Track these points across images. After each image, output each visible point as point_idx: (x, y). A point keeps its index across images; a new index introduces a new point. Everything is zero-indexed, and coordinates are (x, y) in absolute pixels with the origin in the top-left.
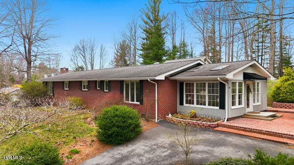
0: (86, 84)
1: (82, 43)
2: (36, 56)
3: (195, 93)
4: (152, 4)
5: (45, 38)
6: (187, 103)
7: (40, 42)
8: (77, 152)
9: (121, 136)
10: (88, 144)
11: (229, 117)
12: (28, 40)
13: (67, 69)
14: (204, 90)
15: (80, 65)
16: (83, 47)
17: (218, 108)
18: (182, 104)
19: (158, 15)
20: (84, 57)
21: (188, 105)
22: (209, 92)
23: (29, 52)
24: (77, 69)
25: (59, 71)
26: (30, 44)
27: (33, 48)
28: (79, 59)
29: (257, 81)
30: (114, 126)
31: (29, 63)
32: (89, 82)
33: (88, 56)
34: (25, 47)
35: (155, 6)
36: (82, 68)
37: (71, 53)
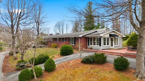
0: (58, 39)
1: (59, 23)
2: (40, 29)
3: (93, 42)
4: (89, 5)
5: (44, 22)
6: (90, 45)
7: (42, 24)
8: (54, 57)
9: (66, 53)
10: (57, 55)
11: (102, 49)
12: (38, 23)
13: (52, 34)
14: (95, 40)
15: (57, 33)
16: (59, 25)
17: (99, 46)
18: (89, 45)
19: (91, 10)
20: (59, 29)
21: (91, 45)
22: (97, 41)
23: (38, 28)
24: (56, 34)
25: (49, 35)
26: (39, 25)
27: (40, 26)
28: (57, 30)
29: (116, 37)
30: (64, 50)
31: (38, 32)
32: (59, 38)
33: (61, 29)
34: (37, 26)
35: (90, 6)
36: (58, 34)
37: (54, 27)
